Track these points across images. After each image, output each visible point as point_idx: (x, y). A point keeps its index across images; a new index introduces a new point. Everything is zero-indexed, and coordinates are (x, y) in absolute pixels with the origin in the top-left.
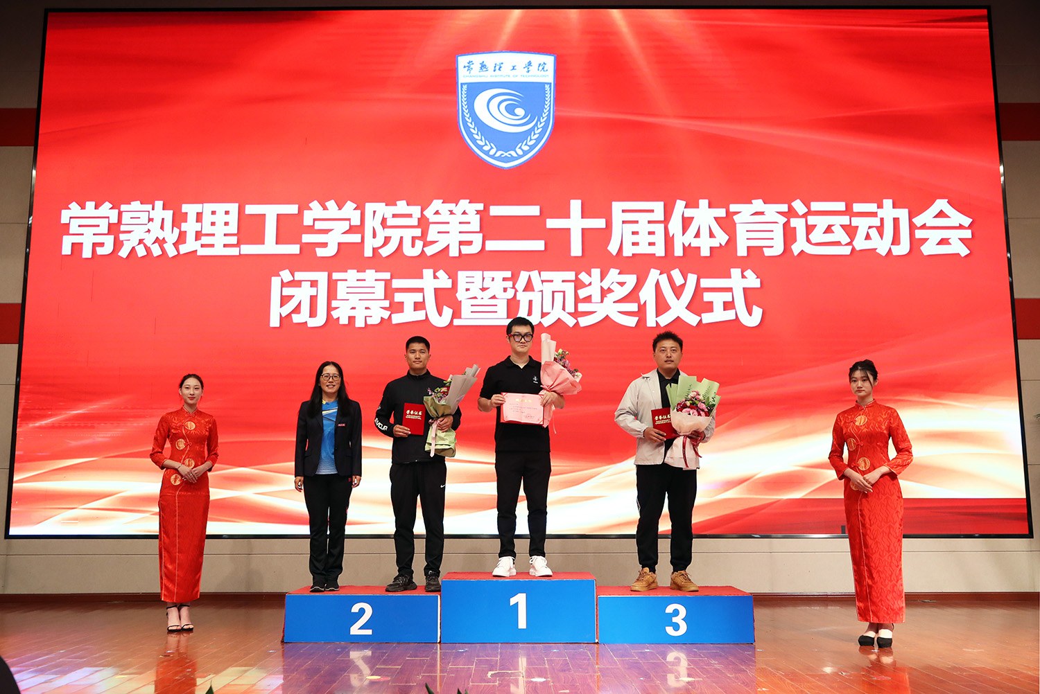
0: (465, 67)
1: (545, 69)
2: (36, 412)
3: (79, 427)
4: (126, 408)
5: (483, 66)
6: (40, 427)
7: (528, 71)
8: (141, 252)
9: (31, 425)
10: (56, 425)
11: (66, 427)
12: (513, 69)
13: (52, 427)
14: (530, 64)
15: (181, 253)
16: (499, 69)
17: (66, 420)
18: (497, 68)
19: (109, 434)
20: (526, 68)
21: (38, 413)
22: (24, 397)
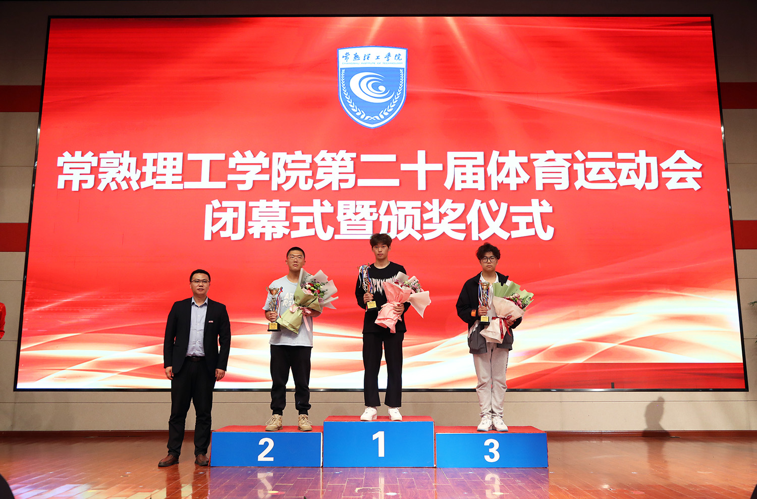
0: (343, 57)
1: (400, 59)
2: (37, 300)
3: (68, 311)
4: (102, 298)
5: (356, 56)
6: (40, 311)
7: (388, 60)
8: (114, 187)
9: (34, 310)
10: (52, 310)
11: (58, 311)
12: (377, 58)
13: (49, 311)
14: (389, 55)
15: (142, 187)
16: (368, 59)
17: (58, 306)
18: (366, 57)
19: (89, 316)
20: (387, 58)
21: (38, 301)
22: (29, 289)
